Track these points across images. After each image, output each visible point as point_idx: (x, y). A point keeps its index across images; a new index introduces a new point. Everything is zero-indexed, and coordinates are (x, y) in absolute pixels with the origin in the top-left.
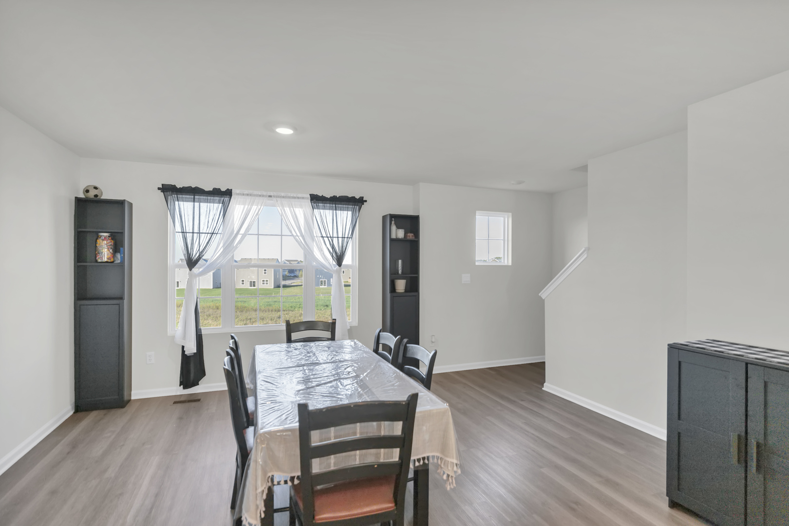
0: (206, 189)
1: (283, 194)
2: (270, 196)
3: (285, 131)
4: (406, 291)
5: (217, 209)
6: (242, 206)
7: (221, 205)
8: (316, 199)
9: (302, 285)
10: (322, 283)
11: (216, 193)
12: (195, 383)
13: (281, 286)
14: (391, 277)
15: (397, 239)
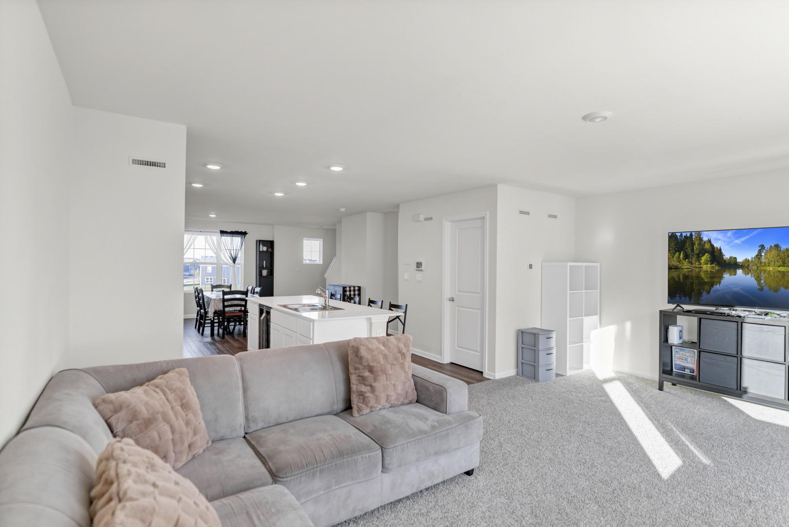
1: (207, 231)
2: (201, 231)
4: (267, 275)
8: (223, 232)
14: (260, 269)
15: (263, 251)
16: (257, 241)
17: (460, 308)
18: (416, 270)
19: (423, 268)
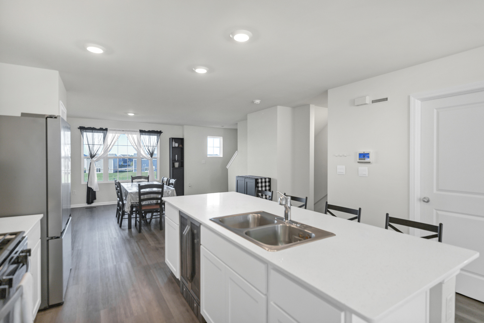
0: (97, 128)
1: (128, 130)
2: (123, 131)
3: (131, 114)
4: (179, 167)
5: (102, 136)
6: (112, 134)
7: (103, 134)
8: (142, 132)
9: (133, 171)
10: (146, 170)
11: (101, 129)
12: (92, 202)
13: (118, 171)
14: (173, 162)
15: (175, 147)
16: (170, 139)
17: (439, 212)
18: (359, 162)
19: (371, 159)
